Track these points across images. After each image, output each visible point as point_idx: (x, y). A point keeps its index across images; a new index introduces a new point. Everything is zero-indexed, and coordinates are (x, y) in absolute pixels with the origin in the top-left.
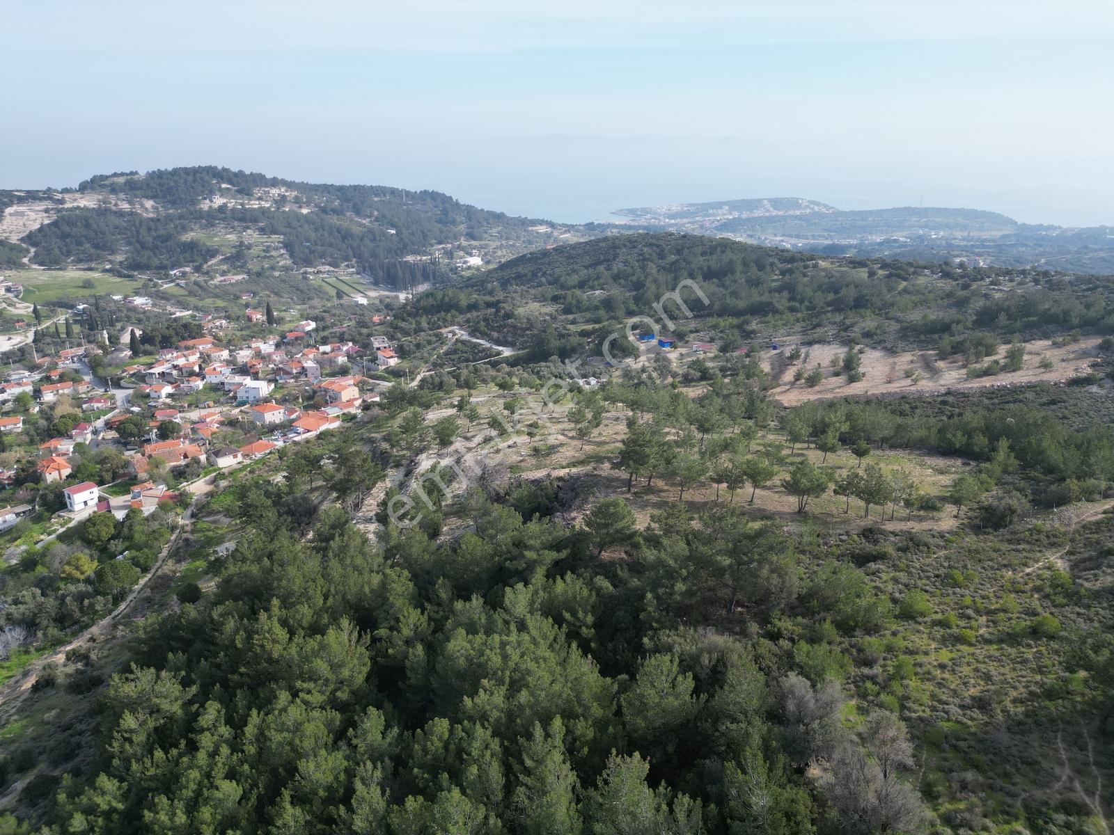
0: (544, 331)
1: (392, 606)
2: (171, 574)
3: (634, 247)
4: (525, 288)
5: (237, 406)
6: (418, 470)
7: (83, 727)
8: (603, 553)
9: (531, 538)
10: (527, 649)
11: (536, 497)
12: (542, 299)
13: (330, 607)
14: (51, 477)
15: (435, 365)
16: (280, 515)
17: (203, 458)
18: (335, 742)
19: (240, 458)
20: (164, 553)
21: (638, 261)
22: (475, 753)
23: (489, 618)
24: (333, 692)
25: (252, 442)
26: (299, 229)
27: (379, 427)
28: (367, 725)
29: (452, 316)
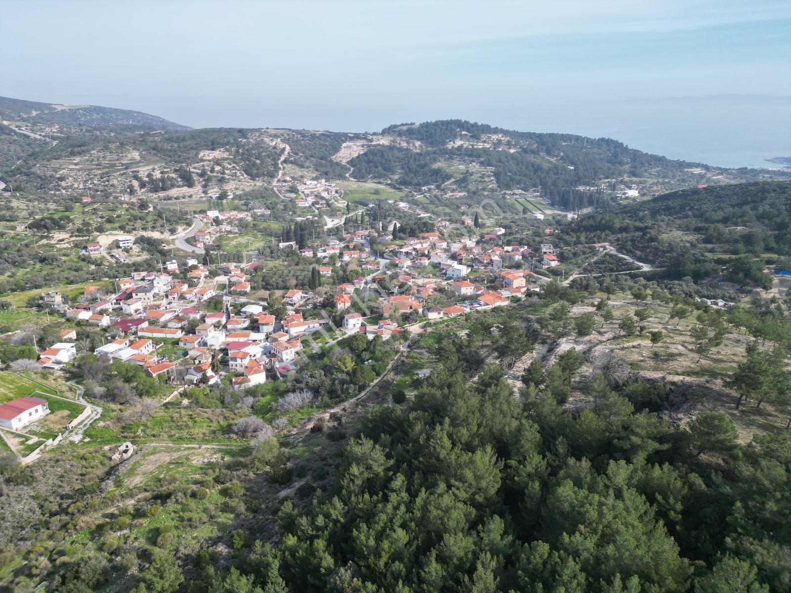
0: (683, 255)
1: (522, 446)
2: (391, 381)
3: (784, 192)
4: (672, 218)
5: (446, 280)
6: (558, 350)
7: (331, 462)
8: (702, 455)
9: (638, 427)
10: (620, 514)
11: (649, 394)
12: (686, 229)
13: (481, 434)
14: (340, 306)
15: (585, 270)
16: (459, 360)
17: (420, 310)
18: (470, 529)
19: (442, 315)
20: (390, 367)
21: (785, 205)
22: (565, 578)
23: (593, 478)
24: (474, 494)
25: (451, 306)
26: (507, 163)
27: (535, 311)
28: (492, 526)
29: (606, 235)
